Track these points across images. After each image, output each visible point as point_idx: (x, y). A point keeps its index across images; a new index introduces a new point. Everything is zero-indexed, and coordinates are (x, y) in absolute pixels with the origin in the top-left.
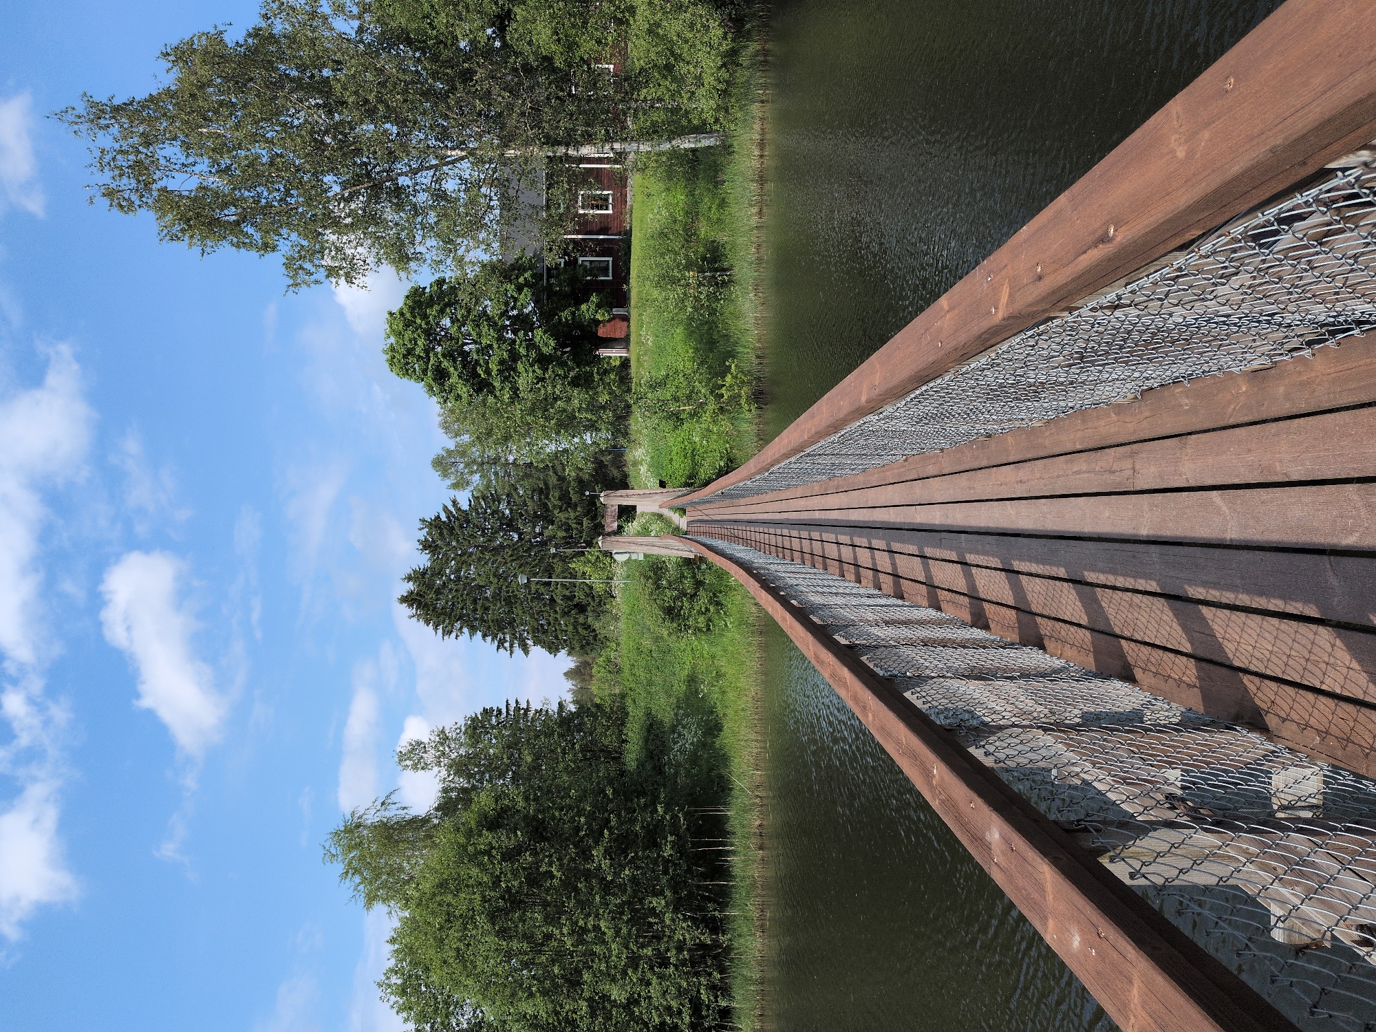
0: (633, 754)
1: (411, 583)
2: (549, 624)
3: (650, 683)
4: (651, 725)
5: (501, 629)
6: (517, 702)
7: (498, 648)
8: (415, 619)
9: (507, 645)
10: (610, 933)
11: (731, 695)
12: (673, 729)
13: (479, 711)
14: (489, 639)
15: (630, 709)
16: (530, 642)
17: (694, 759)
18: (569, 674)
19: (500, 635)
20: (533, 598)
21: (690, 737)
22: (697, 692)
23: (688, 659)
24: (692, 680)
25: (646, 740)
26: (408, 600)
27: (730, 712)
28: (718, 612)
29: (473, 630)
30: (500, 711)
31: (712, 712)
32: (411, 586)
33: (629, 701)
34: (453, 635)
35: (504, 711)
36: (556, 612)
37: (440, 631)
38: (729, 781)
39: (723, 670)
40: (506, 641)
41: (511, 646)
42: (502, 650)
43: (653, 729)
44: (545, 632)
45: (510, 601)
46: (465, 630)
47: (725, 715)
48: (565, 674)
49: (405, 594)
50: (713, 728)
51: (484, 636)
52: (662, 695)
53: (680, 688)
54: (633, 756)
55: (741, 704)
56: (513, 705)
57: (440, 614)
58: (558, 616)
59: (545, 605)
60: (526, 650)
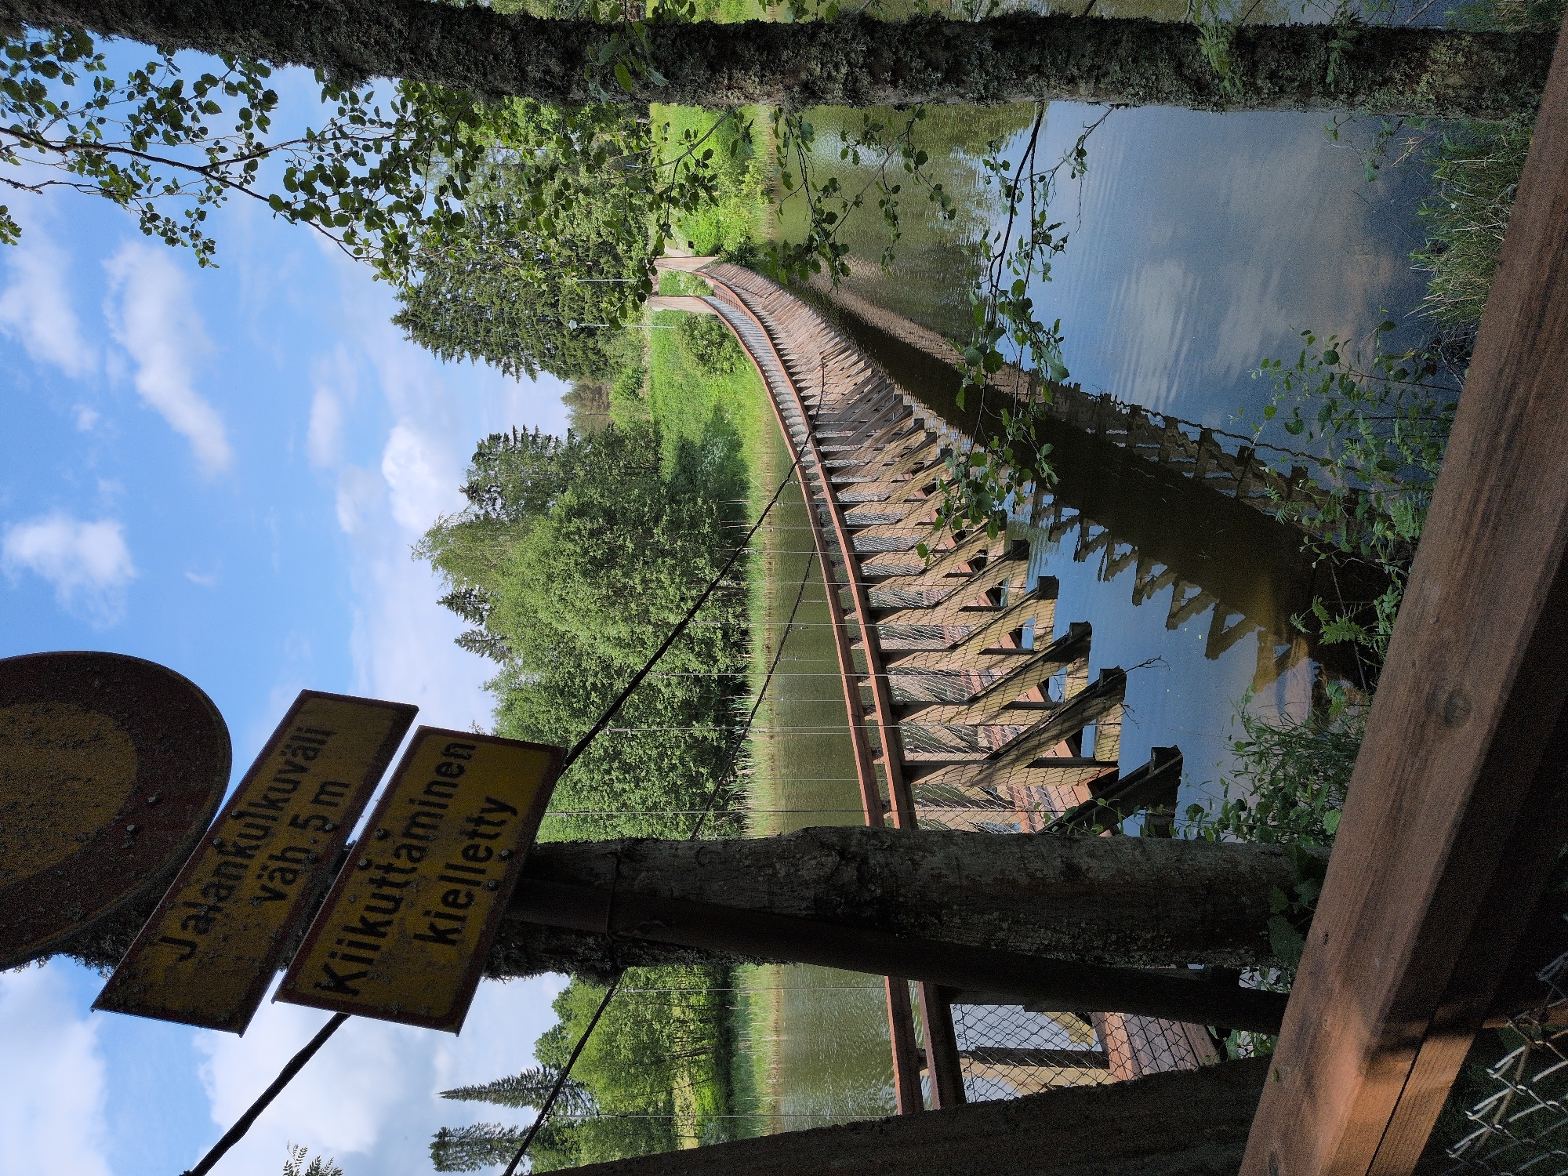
0: (668, 467)
1: (405, 302)
2: (556, 348)
3: (681, 412)
4: (683, 446)
5: (506, 353)
6: (524, 429)
7: (504, 372)
8: (411, 341)
9: (513, 369)
10: (667, 583)
11: (749, 421)
12: (703, 447)
13: (486, 438)
14: (493, 363)
15: (665, 433)
16: (537, 367)
17: (721, 469)
18: (567, 399)
19: (505, 359)
20: (538, 320)
21: (718, 453)
22: (722, 418)
23: (714, 392)
24: (718, 410)
25: (680, 457)
26: (402, 320)
27: (748, 434)
28: (739, 359)
29: (475, 353)
30: (507, 438)
31: (735, 434)
32: (404, 305)
33: (663, 427)
34: (455, 358)
35: (511, 437)
36: (564, 336)
37: (439, 354)
38: (748, 482)
39: (743, 402)
40: (511, 366)
41: (517, 370)
42: (507, 375)
43: (685, 449)
44: (553, 357)
45: (513, 323)
46: (466, 353)
47: (744, 436)
48: (563, 399)
49: (399, 314)
50: (735, 445)
51: (489, 360)
52: (693, 421)
53: (709, 416)
54: (669, 471)
55: (756, 427)
56: (520, 432)
57: (440, 336)
58: (566, 341)
59: (552, 328)
60: (532, 373)
